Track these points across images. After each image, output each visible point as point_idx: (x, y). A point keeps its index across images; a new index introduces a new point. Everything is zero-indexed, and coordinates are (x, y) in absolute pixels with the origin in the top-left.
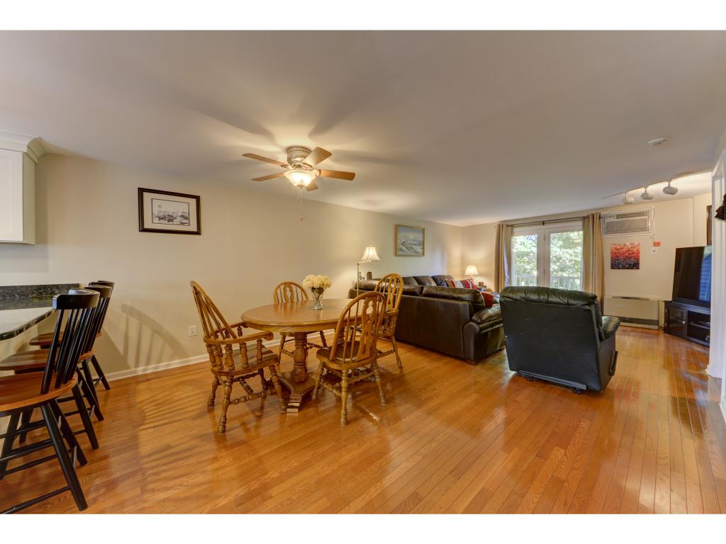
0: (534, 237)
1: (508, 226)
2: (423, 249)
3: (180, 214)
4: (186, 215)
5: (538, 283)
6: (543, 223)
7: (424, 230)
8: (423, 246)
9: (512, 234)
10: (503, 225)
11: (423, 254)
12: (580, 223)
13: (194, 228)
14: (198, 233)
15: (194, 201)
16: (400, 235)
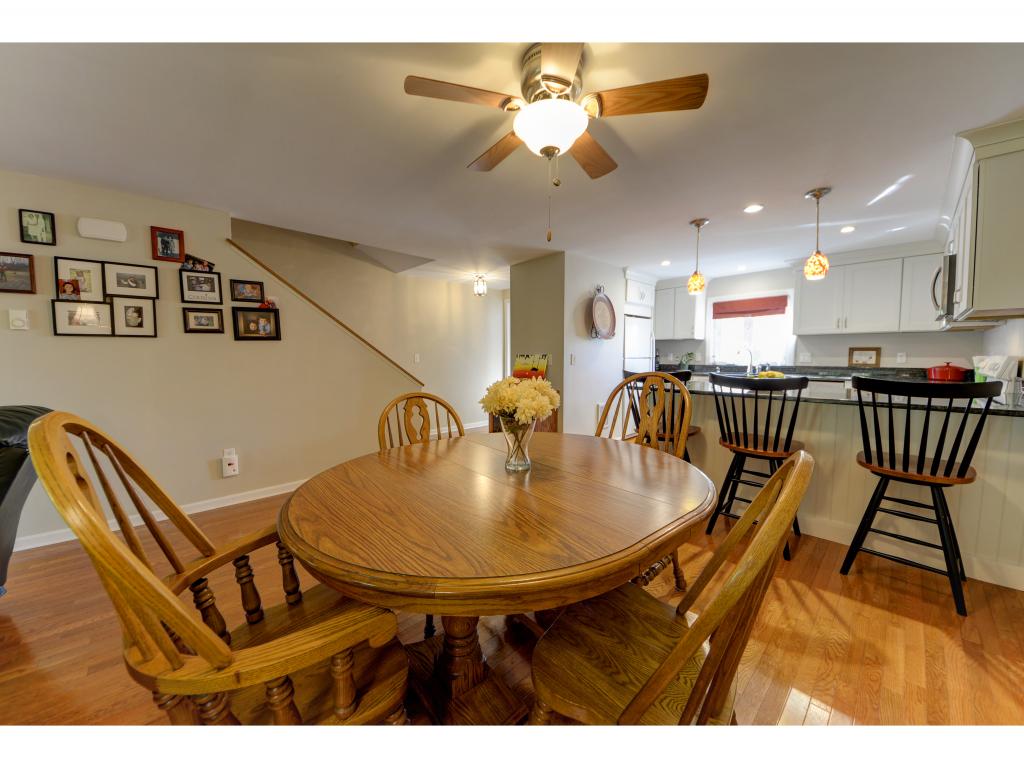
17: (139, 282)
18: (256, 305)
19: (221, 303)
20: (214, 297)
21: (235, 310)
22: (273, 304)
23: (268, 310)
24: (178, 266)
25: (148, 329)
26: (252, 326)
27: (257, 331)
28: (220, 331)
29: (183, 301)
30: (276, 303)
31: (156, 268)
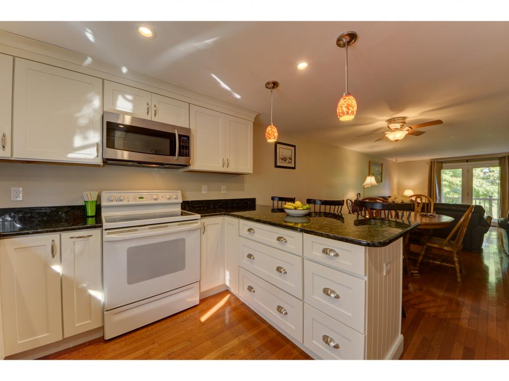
0: (460, 171)
1: (438, 162)
2: (382, 177)
3: (289, 157)
4: (290, 157)
5: (462, 202)
6: (467, 161)
7: (382, 164)
8: (382, 175)
9: (441, 168)
10: (434, 162)
11: (382, 181)
12: (497, 162)
13: (293, 165)
14: (294, 168)
15: (294, 148)
16: (372, 168)
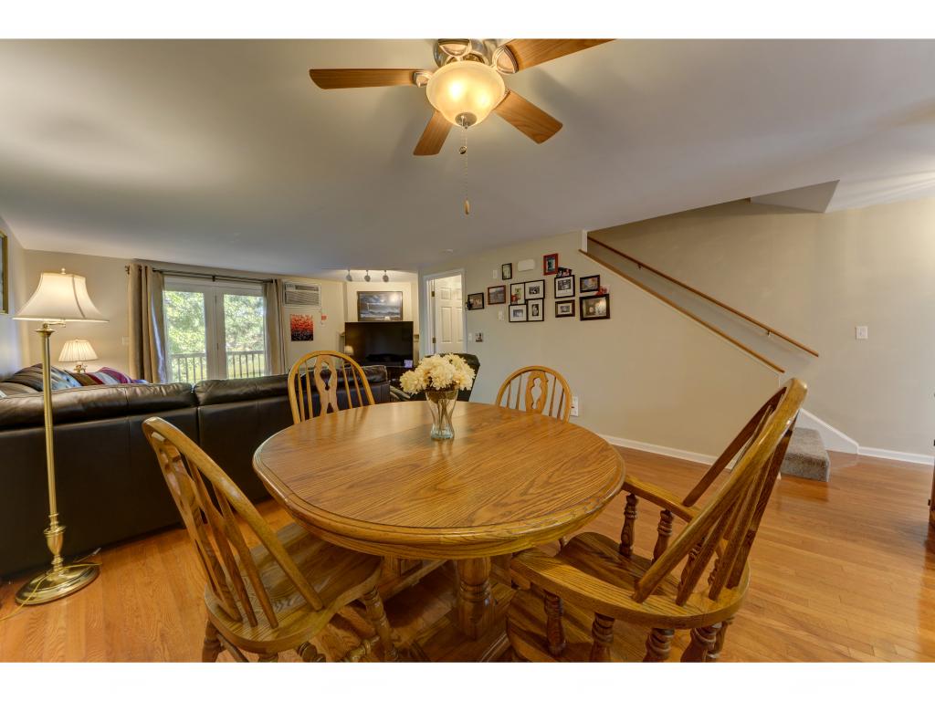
1: (154, 271)
6: (214, 278)
17: (537, 290)
18: (594, 293)
19: (574, 296)
20: (570, 292)
21: (581, 299)
22: (605, 290)
23: (602, 296)
24: (555, 276)
25: (540, 318)
26: (591, 310)
27: (594, 313)
28: (573, 315)
29: (556, 298)
30: (608, 289)
31: (544, 281)
